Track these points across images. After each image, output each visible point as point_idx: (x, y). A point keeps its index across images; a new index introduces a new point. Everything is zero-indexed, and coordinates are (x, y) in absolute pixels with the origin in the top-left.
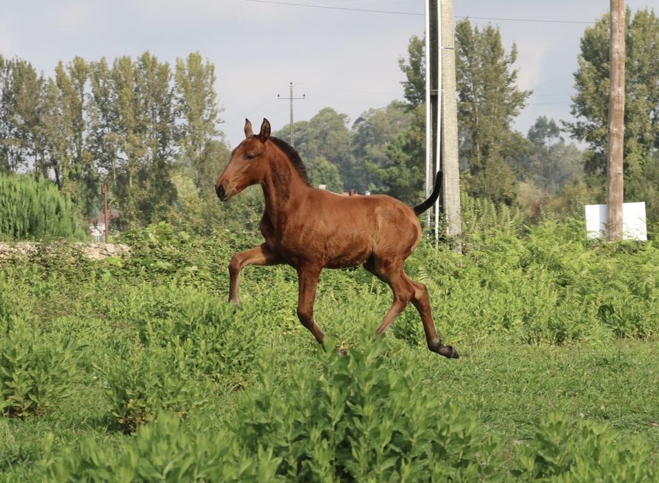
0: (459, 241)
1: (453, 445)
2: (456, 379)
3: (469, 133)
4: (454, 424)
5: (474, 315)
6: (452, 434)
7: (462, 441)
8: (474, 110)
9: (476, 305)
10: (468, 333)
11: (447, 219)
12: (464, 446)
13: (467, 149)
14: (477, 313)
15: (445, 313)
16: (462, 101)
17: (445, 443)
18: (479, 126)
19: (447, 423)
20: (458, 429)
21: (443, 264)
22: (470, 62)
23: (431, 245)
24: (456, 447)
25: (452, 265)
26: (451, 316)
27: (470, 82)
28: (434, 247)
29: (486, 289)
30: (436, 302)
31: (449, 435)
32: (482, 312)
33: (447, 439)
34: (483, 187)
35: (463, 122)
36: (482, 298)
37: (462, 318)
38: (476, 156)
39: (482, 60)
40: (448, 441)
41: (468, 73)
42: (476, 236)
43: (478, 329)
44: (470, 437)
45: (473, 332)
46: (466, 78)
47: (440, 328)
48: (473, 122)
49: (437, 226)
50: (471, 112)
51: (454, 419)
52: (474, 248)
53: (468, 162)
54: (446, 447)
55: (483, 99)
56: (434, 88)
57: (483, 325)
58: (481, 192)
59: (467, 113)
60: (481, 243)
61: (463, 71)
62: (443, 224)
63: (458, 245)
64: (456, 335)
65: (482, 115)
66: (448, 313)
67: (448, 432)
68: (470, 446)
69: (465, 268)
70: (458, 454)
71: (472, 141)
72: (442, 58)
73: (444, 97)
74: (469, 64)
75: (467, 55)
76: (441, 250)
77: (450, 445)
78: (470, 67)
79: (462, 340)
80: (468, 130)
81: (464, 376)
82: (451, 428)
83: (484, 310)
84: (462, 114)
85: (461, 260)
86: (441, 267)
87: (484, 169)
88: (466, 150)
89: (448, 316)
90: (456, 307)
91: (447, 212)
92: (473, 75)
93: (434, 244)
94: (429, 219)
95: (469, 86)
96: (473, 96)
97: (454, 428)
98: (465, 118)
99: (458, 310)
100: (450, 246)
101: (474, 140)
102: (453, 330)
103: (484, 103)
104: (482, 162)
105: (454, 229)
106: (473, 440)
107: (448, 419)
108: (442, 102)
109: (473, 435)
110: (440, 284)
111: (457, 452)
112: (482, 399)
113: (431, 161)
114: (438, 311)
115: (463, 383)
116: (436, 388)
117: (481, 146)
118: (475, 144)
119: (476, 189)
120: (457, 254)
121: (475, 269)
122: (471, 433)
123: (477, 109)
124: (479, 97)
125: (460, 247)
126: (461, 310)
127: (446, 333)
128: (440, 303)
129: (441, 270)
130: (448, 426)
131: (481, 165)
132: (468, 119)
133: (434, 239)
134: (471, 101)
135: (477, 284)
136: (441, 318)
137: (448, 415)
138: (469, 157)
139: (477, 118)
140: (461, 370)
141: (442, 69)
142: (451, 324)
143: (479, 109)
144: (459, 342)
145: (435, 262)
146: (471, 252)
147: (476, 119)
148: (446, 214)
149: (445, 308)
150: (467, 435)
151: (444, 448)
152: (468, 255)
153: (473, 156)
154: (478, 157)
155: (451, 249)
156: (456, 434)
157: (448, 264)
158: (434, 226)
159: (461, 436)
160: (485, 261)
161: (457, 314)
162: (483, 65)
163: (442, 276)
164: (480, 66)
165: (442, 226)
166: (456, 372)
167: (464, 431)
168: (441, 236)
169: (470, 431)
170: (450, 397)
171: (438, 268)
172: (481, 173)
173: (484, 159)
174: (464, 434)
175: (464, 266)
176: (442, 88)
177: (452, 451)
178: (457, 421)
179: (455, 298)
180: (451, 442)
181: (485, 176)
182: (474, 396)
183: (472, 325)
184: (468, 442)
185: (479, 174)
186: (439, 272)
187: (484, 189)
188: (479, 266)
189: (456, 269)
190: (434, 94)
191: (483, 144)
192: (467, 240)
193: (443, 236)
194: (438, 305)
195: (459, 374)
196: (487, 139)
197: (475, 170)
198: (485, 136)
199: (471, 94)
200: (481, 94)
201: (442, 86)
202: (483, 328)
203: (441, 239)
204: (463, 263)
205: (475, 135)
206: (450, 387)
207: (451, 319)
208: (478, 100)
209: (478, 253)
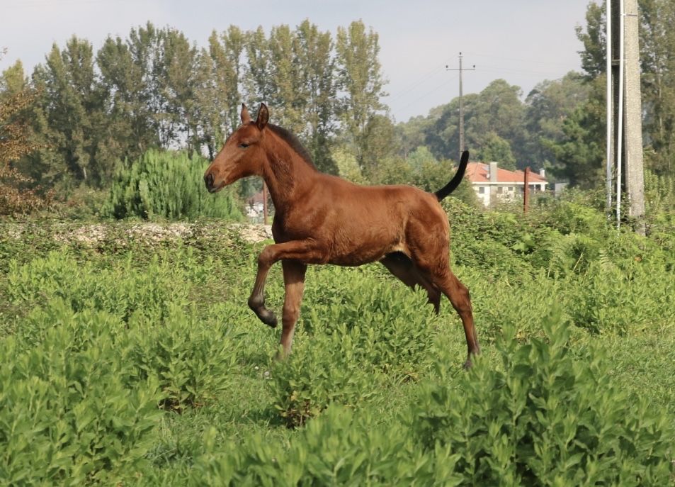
0: (642, 223)
1: (642, 441)
2: (640, 371)
3: (651, 106)
4: (643, 418)
5: (660, 302)
6: (641, 429)
7: (652, 437)
8: (656, 81)
9: (661, 291)
10: (653, 321)
11: (630, 198)
12: (654, 442)
13: (649, 123)
14: (662, 299)
15: (628, 300)
16: (643, 72)
17: (633, 440)
18: (662, 99)
19: (636, 417)
20: (648, 424)
21: (625, 247)
22: (653, 30)
23: (612, 227)
24: (646, 443)
25: (635, 248)
26: (635, 303)
27: (653, 51)
28: (616, 229)
29: (672, 274)
30: (619, 287)
31: (639, 431)
32: (668, 298)
33: (636, 435)
34: (666, 164)
35: (645, 95)
36: (668, 283)
37: (647, 304)
38: (658, 131)
39: (665, 28)
40: (637, 437)
41: (650, 42)
42: (661, 216)
43: (664, 316)
44: (660, 433)
45: (658, 320)
46: (648, 47)
47: (623, 316)
48: (655, 94)
49: (619, 206)
50: (654, 83)
51: (643, 413)
52: (659, 229)
53: (651, 138)
54: (635, 443)
55: (666, 70)
56: (615, 58)
57: (669, 313)
58: (664, 169)
59: (650, 85)
60: (666, 224)
61: (645, 39)
62: (626, 204)
63: (641, 226)
64: (640, 323)
65: (665, 87)
66: (632, 300)
67: (637, 427)
68: (660, 443)
69: (649, 251)
70: (647, 450)
71: (655, 115)
72: (624, 26)
73: (627, 68)
74: (651, 33)
75: (649, 22)
76: (623, 232)
77: (639, 441)
78: (653, 35)
79: (647, 329)
80: (650, 103)
81: (650, 367)
82: (640, 423)
83: (671, 297)
84: (645, 85)
85: (645, 243)
86: (623, 250)
87: (667, 144)
88: (648, 125)
89: (632, 303)
90: (641, 293)
91: (629, 191)
92: (656, 44)
93: (615, 225)
94: (610, 199)
95: (651, 55)
96: (655, 67)
97: (643, 423)
98: (647, 90)
99: (642, 297)
100: (633, 227)
101: (657, 114)
102: (637, 318)
103: (667, 74)
104: (665, 137)
105: (638, 209)
106: (663, 436)
107: (637, 413)
108: (624, 72)
109: (664, 431)
110: (622, 268)
111: (647, 448)
112: (670, 392)
113: (613, 136)
114: (621, 297)
115: (649, 375)
116: (619, 380)
117: (665, 120)
118: (658, 118)
119: (659, 166)
120: (640, 236)
121: (659, 253)
122: (662, 427)
123: (660, 81)
124: (663, 67)
125: (644, 229)
126: (645, 296)
127: (629, 321)
128: (623, 289)
129: (623, 253)
130: (638, 421)
131: (664, 141)
132: (650, 92)
133: (616, 220)
134: (653, 72)
135: (663, 268)
136: (624, 304)
137: (637, 409)
138: (652, 132)
139: (660, 90)
140: (646, 361)
141: (624, 37)
142: (635, 311)
143: (662, 81)
144: (643, 330)
145: (617, 244)
146: (655, 234)
147: (658, 91)
148: (628, 194)
149: (629, 294)
150: (657, 430)
151: (632, 444)
152: (652, 237)
153: (655, 131)
154: (661, 132)
155: (634, 231)
156: (646, 430)
157: (630, 247)
158: (615, 206)
159: (651, 431)
160: (670, 243)
161: (641, 300)
162: (666, 33)
163: (624, 260)
164: (663, 34)
165: (624, 206)
166: (641, 362)
167: (654, 427)
168: (623, 217)
169: (660, 426)
170: (635, 389)
171: (621, 251)
172: (664, 149)
173: (667, 134)
174: (654, 430)
175: (648, 249)
176: (624, 58)
177: (642, 448)
178: (646, 416)
179: (639, 283)
180: (640, 438)
181: (668, 152)
182: (661, 389)
183: (657, 312)
184: (659, 438)
185: (662, 150)
186: (621, 255)
187: (668, 166)
188: (664, 249)
189: (640, 252)
190: (615, 64)
191: (667, 118)
192: (651, 221)
193: (626, 216)
194: (621, 291)
195: (644, 365)
196: (671, 113)
197: (657, 145)
198: (669, 109)
199: (653, 64)
200: (664, 64)
201: (624, 55)
202: (669, 316)
203: (623, 220)
204: (647, 246)
205: (657, 109)
206: (634, 379)
207: (635, 306)
208: (661, 70)
209: (662, 235)
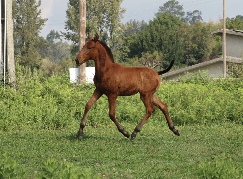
0: (14, 85)
1: (6, 173)
2: (11, 145)
3: (21, 37)
4: (6, 164)
5: (20, 117)
6: (5, 168)
7: (10, 172)
8: (23, 27)
9: (21, 112)
10: (18, 125)
11: (9, 75)
12: (11, 174)
13: (20, 44)
14: (21, 116)
15: (7, 116)
16: (17, 23)
17: (2, 173)
18: (25, 34)
19: (3, 164)
20: (8, 166)
21: (7, 95)
22: (21, 6)
23: (2, 86)
24: (7, 174)
25: (11, 95)
26: (10, 118)
27: (21, 15)
28: (3, 87)
29: (26, 105)
30: (4, 111)
31: (4, 169)
32: (24, 115)
33: (3, 171)
34: (27, 61)
35: (18, 32)
36: (24, 109)
37: (15, 118)
38: (24, 47)
39: (26, 5)
40: (4, 172)
41: (20, 11)
42: (22, 82)
43: (22, 123)
44: (13, 170)
45: (20, 124)
46: (19, 13)
47: (5, 123)
48: (22, 32)
49: (5, 78)
50: (21, 28)
51: (6, 162)
52: (21, 87)
53: (20, 50)
54: (3, 174)
55: (27, 22)
56: (2, 18)
57: (24, 121)
58: (26, 63)
59: (20, 28)
60: (24, 85)
61: (18, 10)
62: (7, 77)
63: (14, 86)
64: (12, 125)
65: (26, 29)
66: (9, 116)
67: (4, 168)
68: (13, 174)
69: (17, 96)
70: (8, 177)
71: (22, 41)
72: (6, 4)
73: (7, 21)
74: (20, 7)
75: (19, 3)
76: (6, 88)
77: (5, 173)
78: (21, 8)
79: (15, 128)
80: (20, 36)
81: (15, 143)
82: (5, 166)
83: (25, 115)
84: (17, 29)
85: (15, 93)
86: (7, 96)
87: (27, 53)
88: (19, 45)
89: (9, 117)
90: (12, 113)
91: (9, 72)
92: (22, 12)
93: (3, 86)
94: (1, 75)
95: (20, 17)
96: (22, 21)
97: (6, 166)
98: (19, 30)
99: (13, 115)
100: (10, 86)
101: (23, 40)
102: (11, 123)
103: (27, 24)
104: (26, 50)
105: (12, 79)
106: (15, 171)
107: (4, 162)
108: (6, 23)
109: (15, 169)
110: (6, 103)
111: (7, 176)
112: (23, 153)
113: (2, 49)
114: (4, 115)
115: (15, 146)
116: (2, 149)
117: (26, 43)
118: (23, 42)
119: (24, 61)
120: (13, 90)
121: (21, 97)
122: (14, 168)
123: (24, 27)
124: (25, 21)
125: (15, 87)
126: (14, 114)
127: (8, 125)
128: (5, 112)
129: (7, 97)
130: (4, 165)
131: (26, 51)
132: (20, 31)
133: (4, 83)
134: (21, 23)
135: (22, 103)
136: (6, 118)
137: (3, 160)
138: (21, 48)
139: (24, 31)
140: (13, 141)
141: (6, 9)
142: (10, 121)
143: (25, 27)
144: (14, 129)
145: (4, 94)
146: (19, 89)
147: (23, 31)
148: (8, 73)
149: (8, 114)
150: (12, 169)
151: (2, 175)
152: (18, 90)
153: (22, 47)
154: (25, 48)
155: (11, 88)
156: (8, 169)
157: (10, 95)
158: (3, 78)
159: (10, 169)
160: (26, 93)
161: (13, 116)
162: (26, 7)
163: (7, 100)
164: (25, 8)
165: (7, 78)
166: (12, 142)
167: (11, 167)
168: (6, 82)
169: (13, 167)
170: (8, 152)
171: (5, 96)
172: (26, 55)
173: (27, 48)
174: (11, 169)
175: (17, 95)
176: (6, 17)
177: (6, 176)
178: (7, 163)
179: (12, 110)
180: (5, 172)
181: (28, 56)
182: (19, 152)
183: (19, 121)
184: (12, 172)
185: (25, 55)
186: (5, 98)
187: (27, 62)
188: (23, 95)
189: (13, 96)
190: (3, 20)
191: (27, 42)
192: (18, 84)
193: (7, 82)
194: (4, 112)
195: (13, 143)
196: (28, 40)
197: (23, 53)
198: (28, 38)
199: (21, 20)
200: (25, 20)
201: (6, 16)
202: (24, 122)
203: (6, 84)
204: (16, 94)
205: (23, 38)
206: (9, 148)
207: (10, 119)
208: (24, 23)
209: (23, 90)
